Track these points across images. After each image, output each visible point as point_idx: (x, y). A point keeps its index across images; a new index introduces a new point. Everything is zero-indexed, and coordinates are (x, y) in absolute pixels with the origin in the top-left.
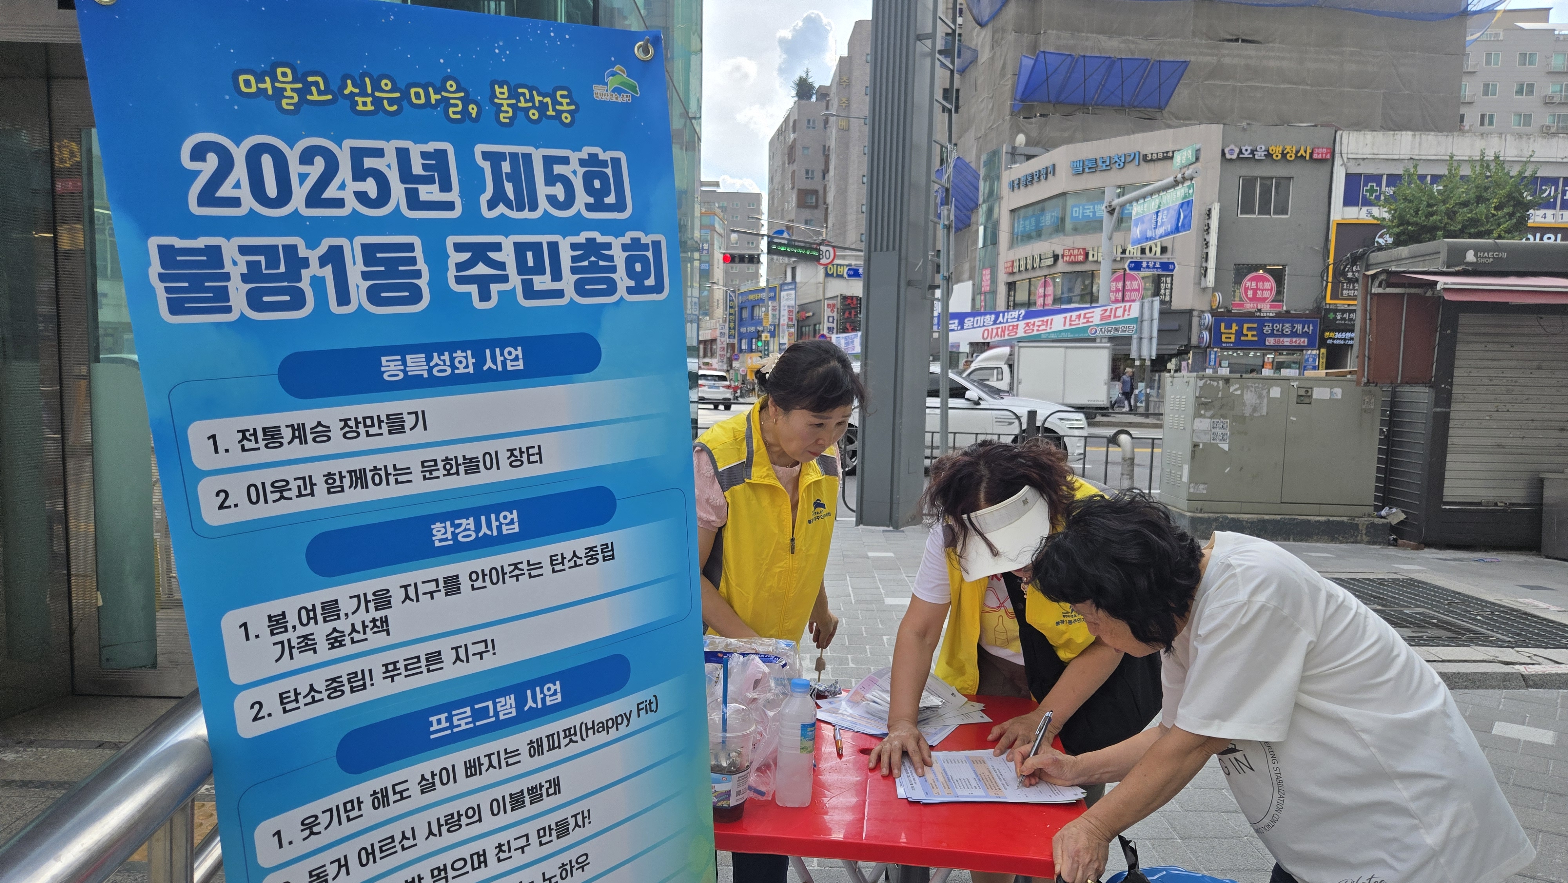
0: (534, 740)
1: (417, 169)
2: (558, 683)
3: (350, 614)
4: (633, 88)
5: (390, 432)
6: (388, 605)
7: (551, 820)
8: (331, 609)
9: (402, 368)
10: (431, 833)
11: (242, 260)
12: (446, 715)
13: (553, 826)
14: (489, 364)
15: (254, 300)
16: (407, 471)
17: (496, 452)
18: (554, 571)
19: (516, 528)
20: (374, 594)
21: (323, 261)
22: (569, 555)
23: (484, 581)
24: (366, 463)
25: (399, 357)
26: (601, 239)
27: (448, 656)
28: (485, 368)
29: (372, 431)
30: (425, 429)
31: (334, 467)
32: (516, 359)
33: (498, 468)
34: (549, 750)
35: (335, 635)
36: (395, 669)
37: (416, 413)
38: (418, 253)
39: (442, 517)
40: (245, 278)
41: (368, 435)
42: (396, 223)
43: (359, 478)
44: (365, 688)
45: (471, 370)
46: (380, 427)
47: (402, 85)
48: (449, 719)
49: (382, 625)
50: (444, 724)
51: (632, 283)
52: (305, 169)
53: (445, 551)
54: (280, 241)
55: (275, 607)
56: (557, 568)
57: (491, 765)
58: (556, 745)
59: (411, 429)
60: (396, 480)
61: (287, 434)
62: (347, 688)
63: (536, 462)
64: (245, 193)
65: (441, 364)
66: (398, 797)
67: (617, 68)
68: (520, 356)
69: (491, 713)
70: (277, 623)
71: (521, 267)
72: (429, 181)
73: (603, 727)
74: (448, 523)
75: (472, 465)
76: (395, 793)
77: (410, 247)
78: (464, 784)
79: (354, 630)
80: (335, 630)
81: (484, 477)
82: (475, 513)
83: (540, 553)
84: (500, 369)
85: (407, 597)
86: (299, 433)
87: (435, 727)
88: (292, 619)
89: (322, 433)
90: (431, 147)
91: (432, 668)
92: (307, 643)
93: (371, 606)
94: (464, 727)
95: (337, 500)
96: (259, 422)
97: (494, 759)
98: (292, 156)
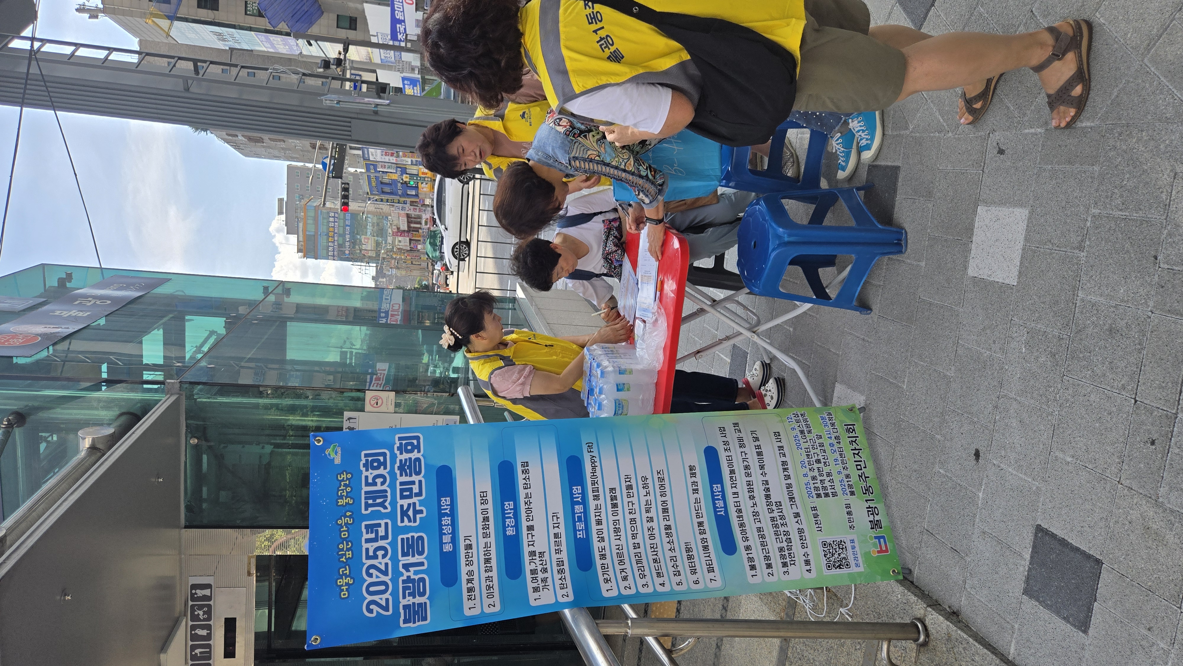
0: (593, 498)
1: (373, 536)
2: (574, 487)
3: (536, 565)
4: (335, 446)
5: (472, 549)
6: (534, 552)
8: (533, 572)
9: (448, 544)
10: (619, 539)
11: (408, 598)
13: (627, 492)
14: (447, 511)
15: (422, 594)
16: (486, 543)
17: (481, 510)
18: (530, 488)
19: (511, 503)
20: (530, 557)
21: (408, 571)
22: (524, 481)
23: (530, 516)
24: (482, 558)
25: (444, 545)
26: (398, 464)
27: (556, 530)
28: (449, 513)
29: (471, 556)
30: (471, 537)
31: (483, 569)
32: (446, 500)
33: (488, 510)
34: (598, 492)
35: (543, 570)
36: (558, 550)
37: (465, 540)
38: (405, 536)
39: (505, 531)
40: (414, 597)
42: (393, 544)
43: (487, 561)
44: (563, 561)
45: (449, 518)
46: (470, 553)
47: (341, 541)
48: (579, 531)
49: (542, 554)
50: (581, 533)
51: (416, 450)
52: (374, 576)
53: (517, 531)
54: (401, 585)
55: (530, 590)
56: (529, 486)
57: (599, 516)
58: (596, 489)
59: (471, 541)
60: (489, 547)
61: (470, 585)
62: (562, 567)
63: (486, 494)
64: (384, 596)
65: (447, 530)
66: (604, 550)
67: (327, 453)
68: (445, 498)
69: (580, 515)
70: (536, 590)
71: (410, 497)
72: (377, 532)
73: (594, 469)
74: (507, 529)
75: (486, 519)
76: (602, 551)
77: (402, 539)
78: (604, 526)
79: (542, 564)
80: (541, 571)
81: (491, 515)
82: (504, 519)
83: (522, 493)
84: (449, 507)
85: (532, 545)
86: (469, 581)
87: (581, 536)
88: (535, 585)
89: (470, 573)
90: (364, 531)
91: (560, 537)
92: (544, 580)
93: (534, 558)
94: (583, 525)
95: (495, 568)
96: (465, 594)
97: (597, 514)
98: (369, 580)
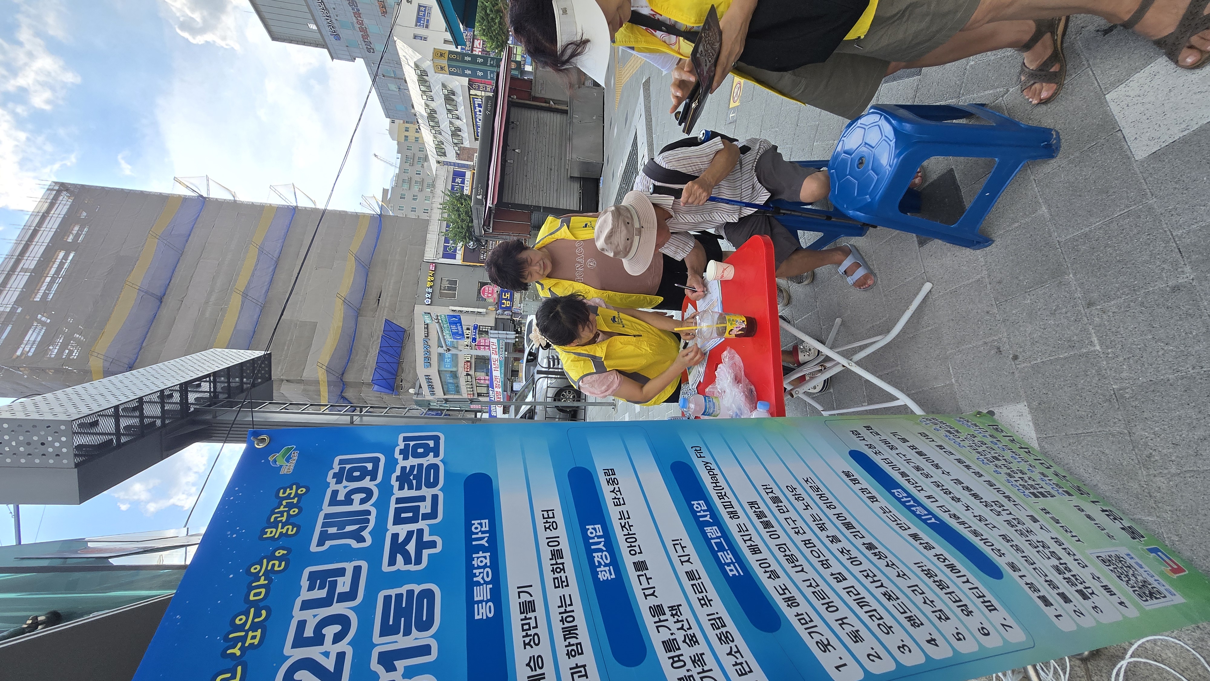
0: (729, 516)
1: (322, 594)
2: (692, 503)
3: (671, 632)
4: (289, 450)
5: (534, 611)
6: (659, 607)
7: (773, 506)
9: (484, 603)
10: (802, 571)
12: (726, 567)
13: (776, 505)
14: (483, 542)
16: (562, 598)
17: (547, 538)
18: (624, 504)
19: (598, 527)
20: (654, 616)
21: (390, 669)
22: (614, 495)
23: (635, 546)
24: (558, 628)
25: (476, 606)
26: (398, 472)
27: (688, 567)
28: (487, 545)
29: (533, 624)
30: (531, 586)
31: (561, 652)
32: (481, 524)
33: (558, 537)
34: (733, 507)
35: (687, 641)
36: (703, 599)
37: (519, 593)
38: (393, 592)
39: (595, 574)
41: (536, 627)
42: (365, 610)
43: (570, 632)
44: (721, 618)
45: (488, 555)
46: (530, 618)
47: (245, 607)
48: (728, 565)
49: (675, 610)
50: (732, 567)
51: (432, 454)
53: (617, 571)
56: (622, 502)
57: (750, 540)
58: (729, 504)
59: (531, 596)
60: (569, 605)
62: (724, 630)
63: (553, 513)
65: (482, 575)
66: (786, 591)
67: (271, 460)
68: (479, 521)
69: (719, 540)
71: (412, 521)
72: (333, 585)
73: (714, 477)
74: (598, 569)
75: (557, 554)
76: (785, 593)
78: (765, 555)
79: (682, 628)
80: (684, 641)
82: (590, 553)
83: (613, 512)
84: (488, 535)
85: (652, 595)
87: (735, 572)
88: (681, 673)
89: (536, 662)
90: (305, 584)
91: (697, 577)
92: (698, 660)
93: (662, 618)
94: (731, 556)
97: (746, 538)
